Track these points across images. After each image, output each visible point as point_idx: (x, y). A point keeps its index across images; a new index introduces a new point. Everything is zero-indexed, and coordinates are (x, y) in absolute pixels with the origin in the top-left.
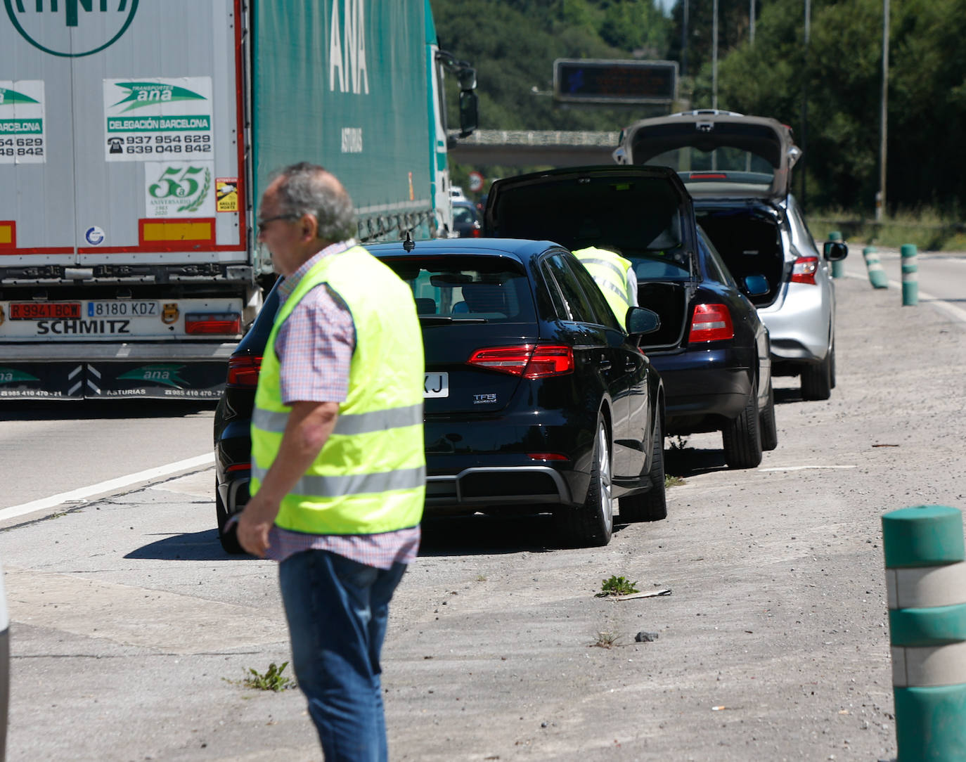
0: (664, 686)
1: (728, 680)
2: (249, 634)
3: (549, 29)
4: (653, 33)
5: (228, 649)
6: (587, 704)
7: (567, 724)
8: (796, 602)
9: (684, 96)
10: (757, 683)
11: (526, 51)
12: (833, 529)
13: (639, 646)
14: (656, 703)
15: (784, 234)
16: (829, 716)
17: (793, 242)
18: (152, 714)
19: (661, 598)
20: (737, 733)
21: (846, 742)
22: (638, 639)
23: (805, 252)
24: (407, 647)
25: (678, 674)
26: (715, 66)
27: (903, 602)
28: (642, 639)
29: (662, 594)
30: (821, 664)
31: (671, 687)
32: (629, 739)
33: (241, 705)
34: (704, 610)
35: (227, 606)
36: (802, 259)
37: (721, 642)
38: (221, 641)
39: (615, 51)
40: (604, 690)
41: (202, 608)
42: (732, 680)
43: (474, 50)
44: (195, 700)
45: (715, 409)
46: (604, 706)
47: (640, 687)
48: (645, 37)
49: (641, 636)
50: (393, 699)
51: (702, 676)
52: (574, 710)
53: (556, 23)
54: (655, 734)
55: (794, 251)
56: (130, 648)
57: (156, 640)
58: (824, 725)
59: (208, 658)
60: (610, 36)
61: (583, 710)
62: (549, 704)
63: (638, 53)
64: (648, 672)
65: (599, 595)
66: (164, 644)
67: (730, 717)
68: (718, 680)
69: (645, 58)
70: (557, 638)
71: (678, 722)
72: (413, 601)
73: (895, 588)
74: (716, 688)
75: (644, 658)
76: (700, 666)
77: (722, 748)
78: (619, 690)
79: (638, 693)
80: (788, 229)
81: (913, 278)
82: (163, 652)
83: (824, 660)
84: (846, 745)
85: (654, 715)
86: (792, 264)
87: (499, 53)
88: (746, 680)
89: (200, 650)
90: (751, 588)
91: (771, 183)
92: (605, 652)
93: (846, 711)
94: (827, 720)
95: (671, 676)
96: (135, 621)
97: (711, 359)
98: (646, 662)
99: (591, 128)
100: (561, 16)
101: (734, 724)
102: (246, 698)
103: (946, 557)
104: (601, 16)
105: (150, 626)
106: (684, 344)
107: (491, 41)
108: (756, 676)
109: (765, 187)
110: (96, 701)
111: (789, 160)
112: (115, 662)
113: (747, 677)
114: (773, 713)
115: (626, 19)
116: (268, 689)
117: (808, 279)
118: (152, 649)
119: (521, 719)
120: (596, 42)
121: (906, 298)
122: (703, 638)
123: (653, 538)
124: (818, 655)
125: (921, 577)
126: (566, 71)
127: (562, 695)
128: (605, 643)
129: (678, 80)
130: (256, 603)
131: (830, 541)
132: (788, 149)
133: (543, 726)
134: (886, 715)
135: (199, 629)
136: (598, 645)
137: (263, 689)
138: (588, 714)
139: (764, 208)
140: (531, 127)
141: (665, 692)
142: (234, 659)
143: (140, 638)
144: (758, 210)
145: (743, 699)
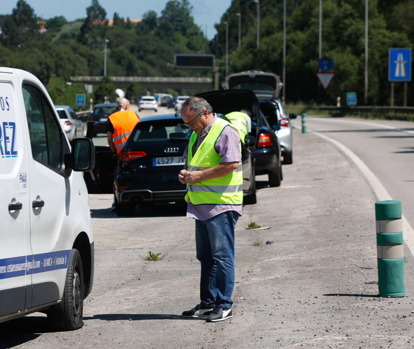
0: (283, 259)
1: (303, 256)
2: (137, 242)
3: (170, 44)
4: (203, 46)
5: (132, 247)
6: (259, 264)
7: (256, 271)
8: (314, 231)
9: (217, 66)
10: (313, 257)
11: (163, 51)
12: (314, 207)
13: (268, 245)
14: (283, 264)
15: (277, 111)
16: (342, 268)
17: (280, 113)
18: (117, 269)
19: (268, 230)
20: (314, 274)
21: (352, 277)
22: (267, 243)
23: (284, 117)
24: (191, 246)
25: (285, 255)
26: (227, 57)
27: (382, 231)
28: (269, 243)
29: (268, 229)
30: (331, 251)
31: (285, 259)
32: (279, 276)
33: (145, 266)
34: (284, 233)
35: (126, 233)
36: (283, 119)
37: (295, 244)
38: (129, 245)
39: (192, 52)
40: (263, 260)
41: (118, 234)
42: (304, 257)
43: (146, 52)
44: (129, 264)
45: (267, 168)
46: (266, 265)
47: (275, 259)
48: (201, 47)
49: (268, 242)
50: (195, 263)
51: (293, 255)
52: (256, 267)
53: (173, 43)
54: (287, 274)
55: (281, 116)
56: (100, 247)
57: (108, 245)
58: (342, 271)
59: (127, 250)
60: (190, 46)
61: (260, 267)
62: (247, 265)
63: (199, 52)
64: (276, 254)
65: (247, 229)
66: (111, 246)
67: (309, 269)
68: (300, 256)
69: (202, 53)
70: (239, 243)
71: (293, 271)
72: (187, 231)
73: (379, 227)
74: (300, 259)
75: (272, 249)
76: (291, 252)
77: (312, 279)
78: (268, 260)
79: (275, 261)
80: (279, 109)
81: (306, 124)
82: (112, 248)
83: (331, 250)
84: (352, 278)
85: (284, 268)
86: (280, 121)
87: (154, 52)
88: (309, 256)
89: (124, 248)
90: (296, 226)
91: (273, 94)
92: (257, 247)
93: (346, 266)
94: (342, 269)
95: (283, 255)
96: (98, 238)
97: (265, 152)
98: (273, 251)
99: (184, 76)
100: (174, 40)
101: (312, 271)
102: (146, 264)
103: (396, 217)
104: (187, 40)
105: (104, 240)
106: (256, 147)
107: (152, 49)
108: (312, 255)
109: (271, 96)
110: (97, 265)
111: (279, 87)
112: (97, 252)
113: (309, 255)
114: (323, 267)
115: (195, 41)
116: (152, 260)
117: (286, 125)
118: (108, 247)
119: (240, 270)
120: (186, 49)
121: (303, 131)
122: (288, 243)
123: (255, 210)
124: (329, 248)
125: (387, 223)
126: (179, 58)
127: (250, 262)
128: (257, 245)
129: (215, 61)
130: (135, 232)
131: (315, 210)
132: (279, 83)
133: (248, 272)
134: (360, 268)
135: (120, 241)
136: (254, 245)
137: (150, 261)
138: (261, 268)
139: (271, 102)
140: (165, 76)
141: (284, 260)
142: (136, 250)
143: (102, 244)
144: (269, 103)
145: (311, 263)
